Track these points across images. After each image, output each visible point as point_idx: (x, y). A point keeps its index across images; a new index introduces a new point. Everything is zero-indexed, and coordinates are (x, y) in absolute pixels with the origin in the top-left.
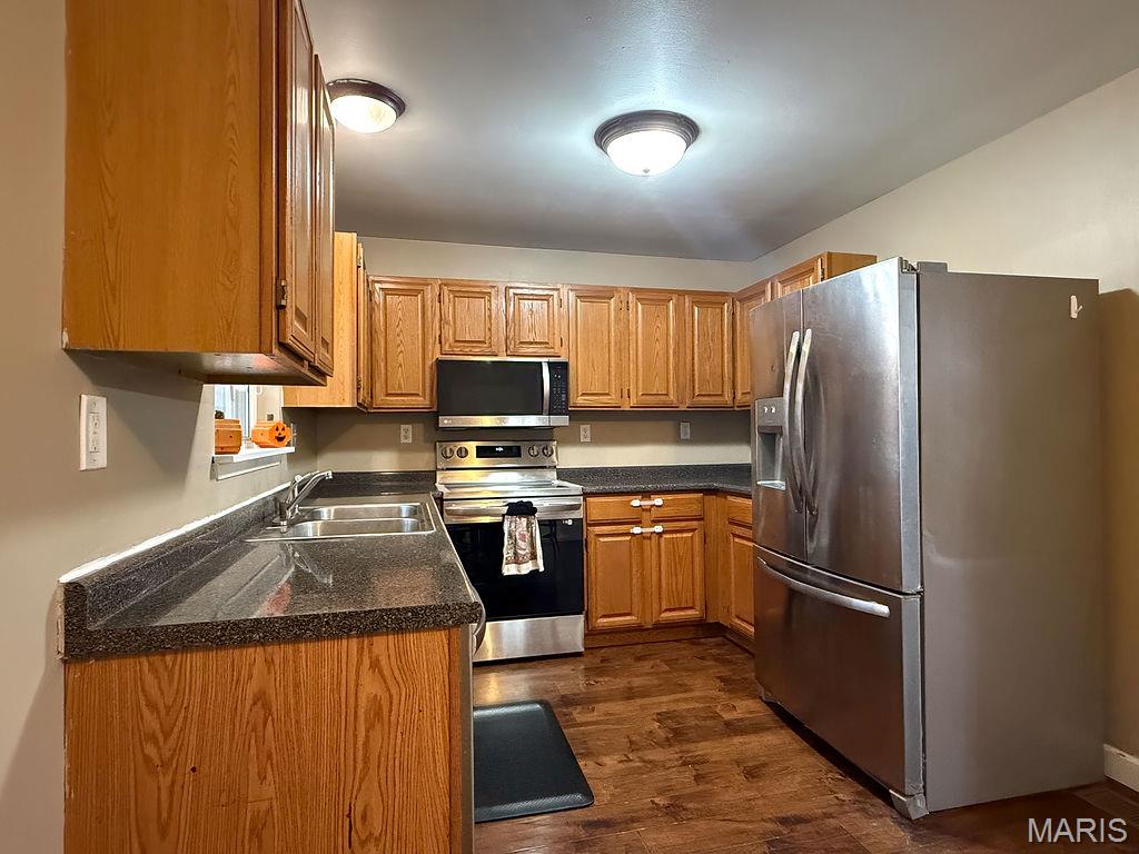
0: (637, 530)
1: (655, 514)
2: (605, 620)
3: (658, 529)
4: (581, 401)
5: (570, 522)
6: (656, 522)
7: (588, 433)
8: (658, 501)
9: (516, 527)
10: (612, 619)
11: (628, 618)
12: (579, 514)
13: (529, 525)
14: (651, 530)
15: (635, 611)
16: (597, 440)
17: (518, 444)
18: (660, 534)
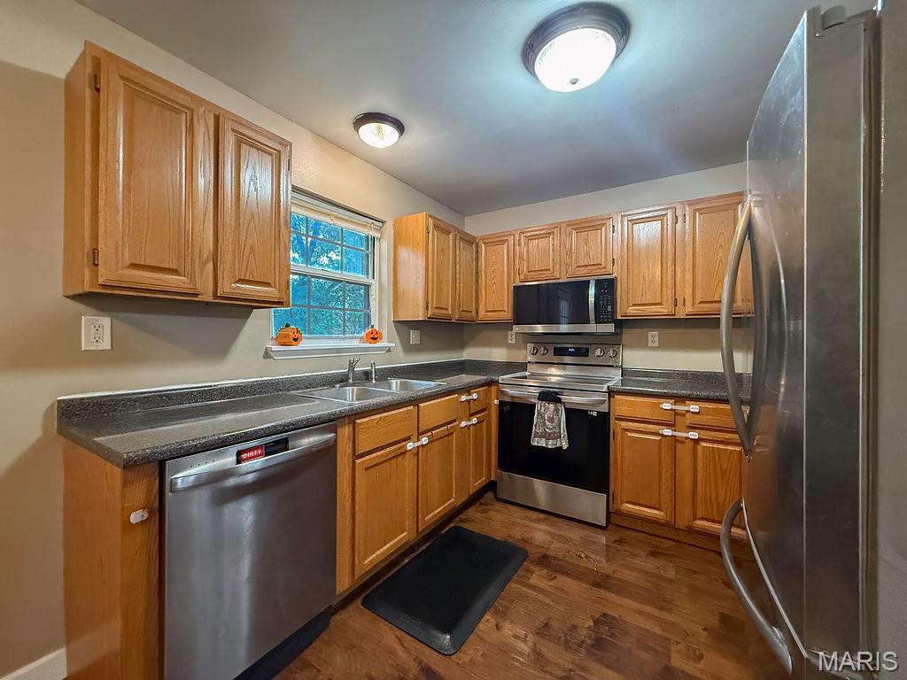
0: (668, 432)
1: (689, 420)
2: (630, 506)
3: (694, 435)
4: (631, 310)
5: (595, 414)
6: (692, 428)
7: (656, 339)
8: (694, 407)
9: (545, 410)
10: (638, 508)
11: (656, 512)
12: (604, 408)
13: (557, 410)
14: (685, 435)
15: (664, 506)
16: (664, 346)
17: (587, 346)
18: (696, 441)
